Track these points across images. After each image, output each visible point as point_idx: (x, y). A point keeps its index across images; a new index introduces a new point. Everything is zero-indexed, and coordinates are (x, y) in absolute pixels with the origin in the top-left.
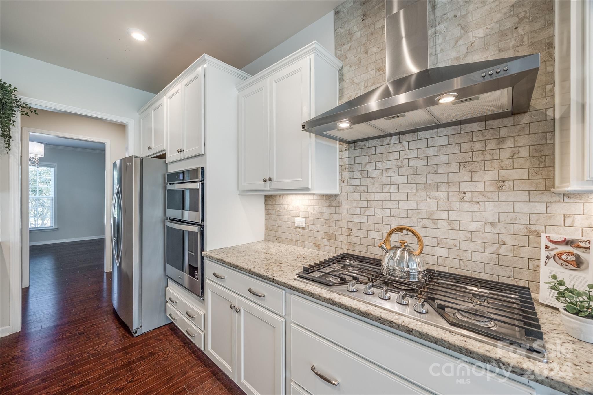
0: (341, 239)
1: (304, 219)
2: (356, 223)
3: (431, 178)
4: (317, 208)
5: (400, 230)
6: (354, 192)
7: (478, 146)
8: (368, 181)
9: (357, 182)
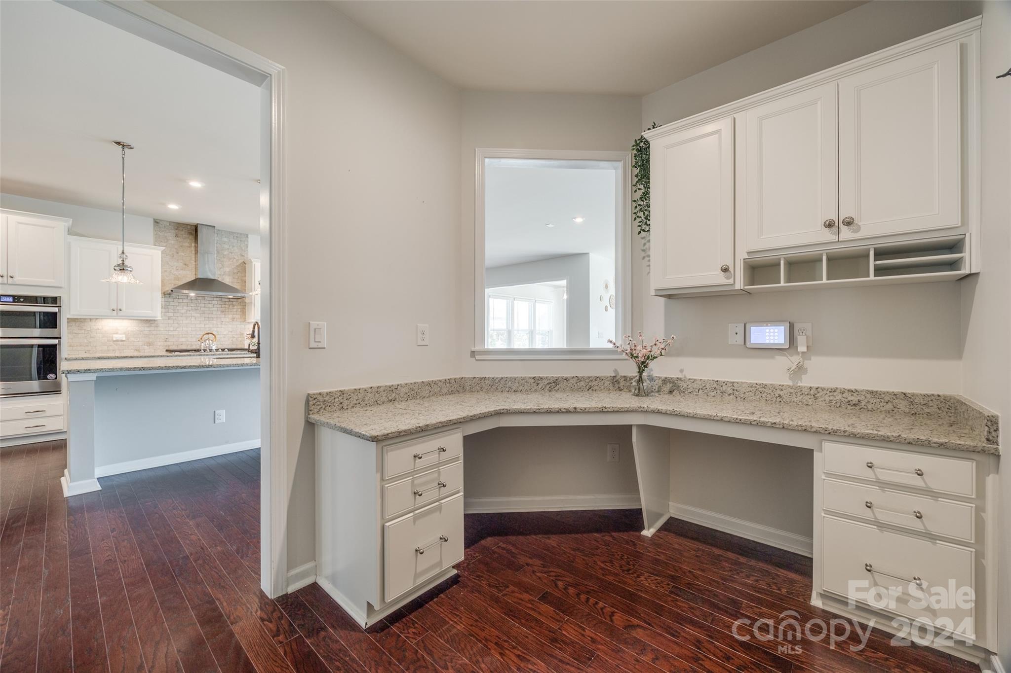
0: (159, 344)
1: (124, 335)
2: (170, 335)
3: (210, 316)
4: (137, 328)
5: (208, 334)
6: (169, 319)
7: (227, 306)
8: (178, 315)
9: (171, 315)
